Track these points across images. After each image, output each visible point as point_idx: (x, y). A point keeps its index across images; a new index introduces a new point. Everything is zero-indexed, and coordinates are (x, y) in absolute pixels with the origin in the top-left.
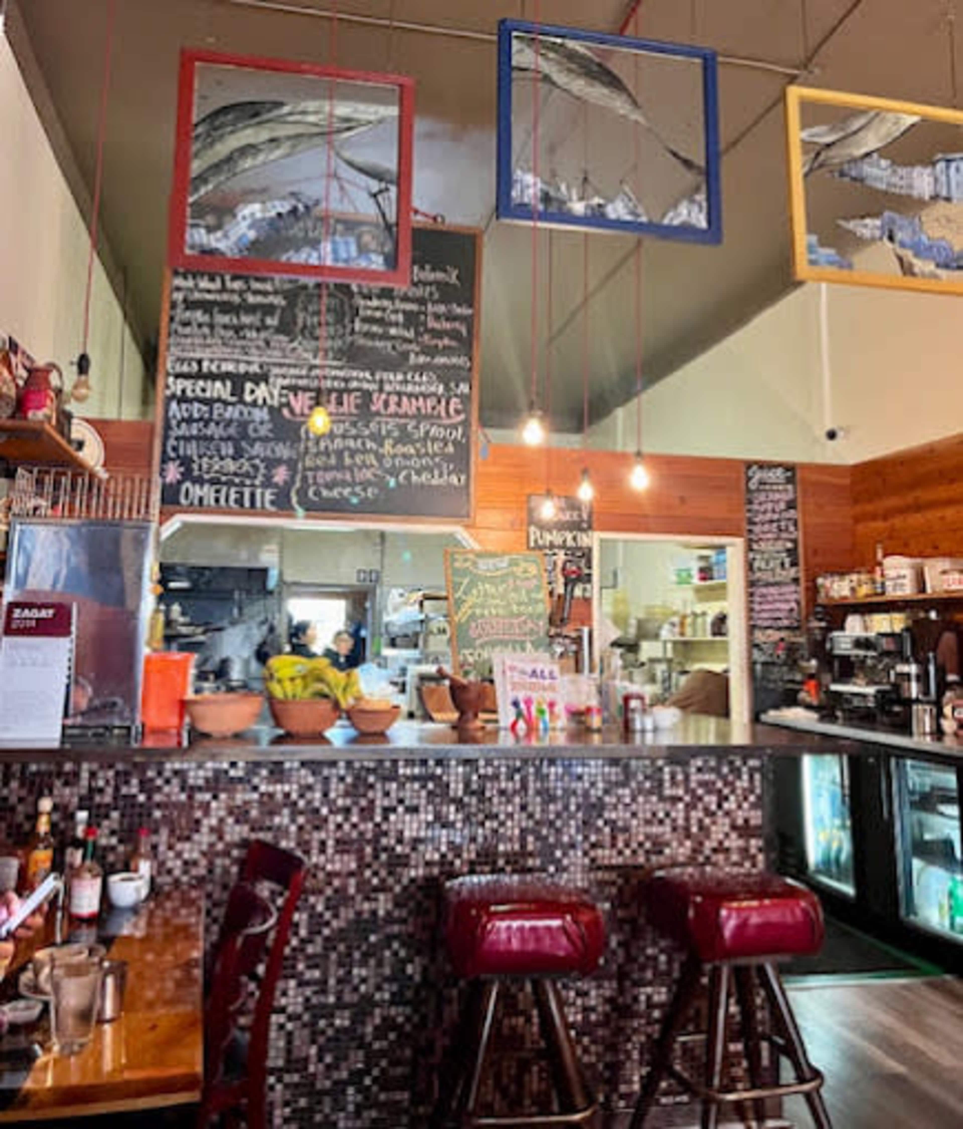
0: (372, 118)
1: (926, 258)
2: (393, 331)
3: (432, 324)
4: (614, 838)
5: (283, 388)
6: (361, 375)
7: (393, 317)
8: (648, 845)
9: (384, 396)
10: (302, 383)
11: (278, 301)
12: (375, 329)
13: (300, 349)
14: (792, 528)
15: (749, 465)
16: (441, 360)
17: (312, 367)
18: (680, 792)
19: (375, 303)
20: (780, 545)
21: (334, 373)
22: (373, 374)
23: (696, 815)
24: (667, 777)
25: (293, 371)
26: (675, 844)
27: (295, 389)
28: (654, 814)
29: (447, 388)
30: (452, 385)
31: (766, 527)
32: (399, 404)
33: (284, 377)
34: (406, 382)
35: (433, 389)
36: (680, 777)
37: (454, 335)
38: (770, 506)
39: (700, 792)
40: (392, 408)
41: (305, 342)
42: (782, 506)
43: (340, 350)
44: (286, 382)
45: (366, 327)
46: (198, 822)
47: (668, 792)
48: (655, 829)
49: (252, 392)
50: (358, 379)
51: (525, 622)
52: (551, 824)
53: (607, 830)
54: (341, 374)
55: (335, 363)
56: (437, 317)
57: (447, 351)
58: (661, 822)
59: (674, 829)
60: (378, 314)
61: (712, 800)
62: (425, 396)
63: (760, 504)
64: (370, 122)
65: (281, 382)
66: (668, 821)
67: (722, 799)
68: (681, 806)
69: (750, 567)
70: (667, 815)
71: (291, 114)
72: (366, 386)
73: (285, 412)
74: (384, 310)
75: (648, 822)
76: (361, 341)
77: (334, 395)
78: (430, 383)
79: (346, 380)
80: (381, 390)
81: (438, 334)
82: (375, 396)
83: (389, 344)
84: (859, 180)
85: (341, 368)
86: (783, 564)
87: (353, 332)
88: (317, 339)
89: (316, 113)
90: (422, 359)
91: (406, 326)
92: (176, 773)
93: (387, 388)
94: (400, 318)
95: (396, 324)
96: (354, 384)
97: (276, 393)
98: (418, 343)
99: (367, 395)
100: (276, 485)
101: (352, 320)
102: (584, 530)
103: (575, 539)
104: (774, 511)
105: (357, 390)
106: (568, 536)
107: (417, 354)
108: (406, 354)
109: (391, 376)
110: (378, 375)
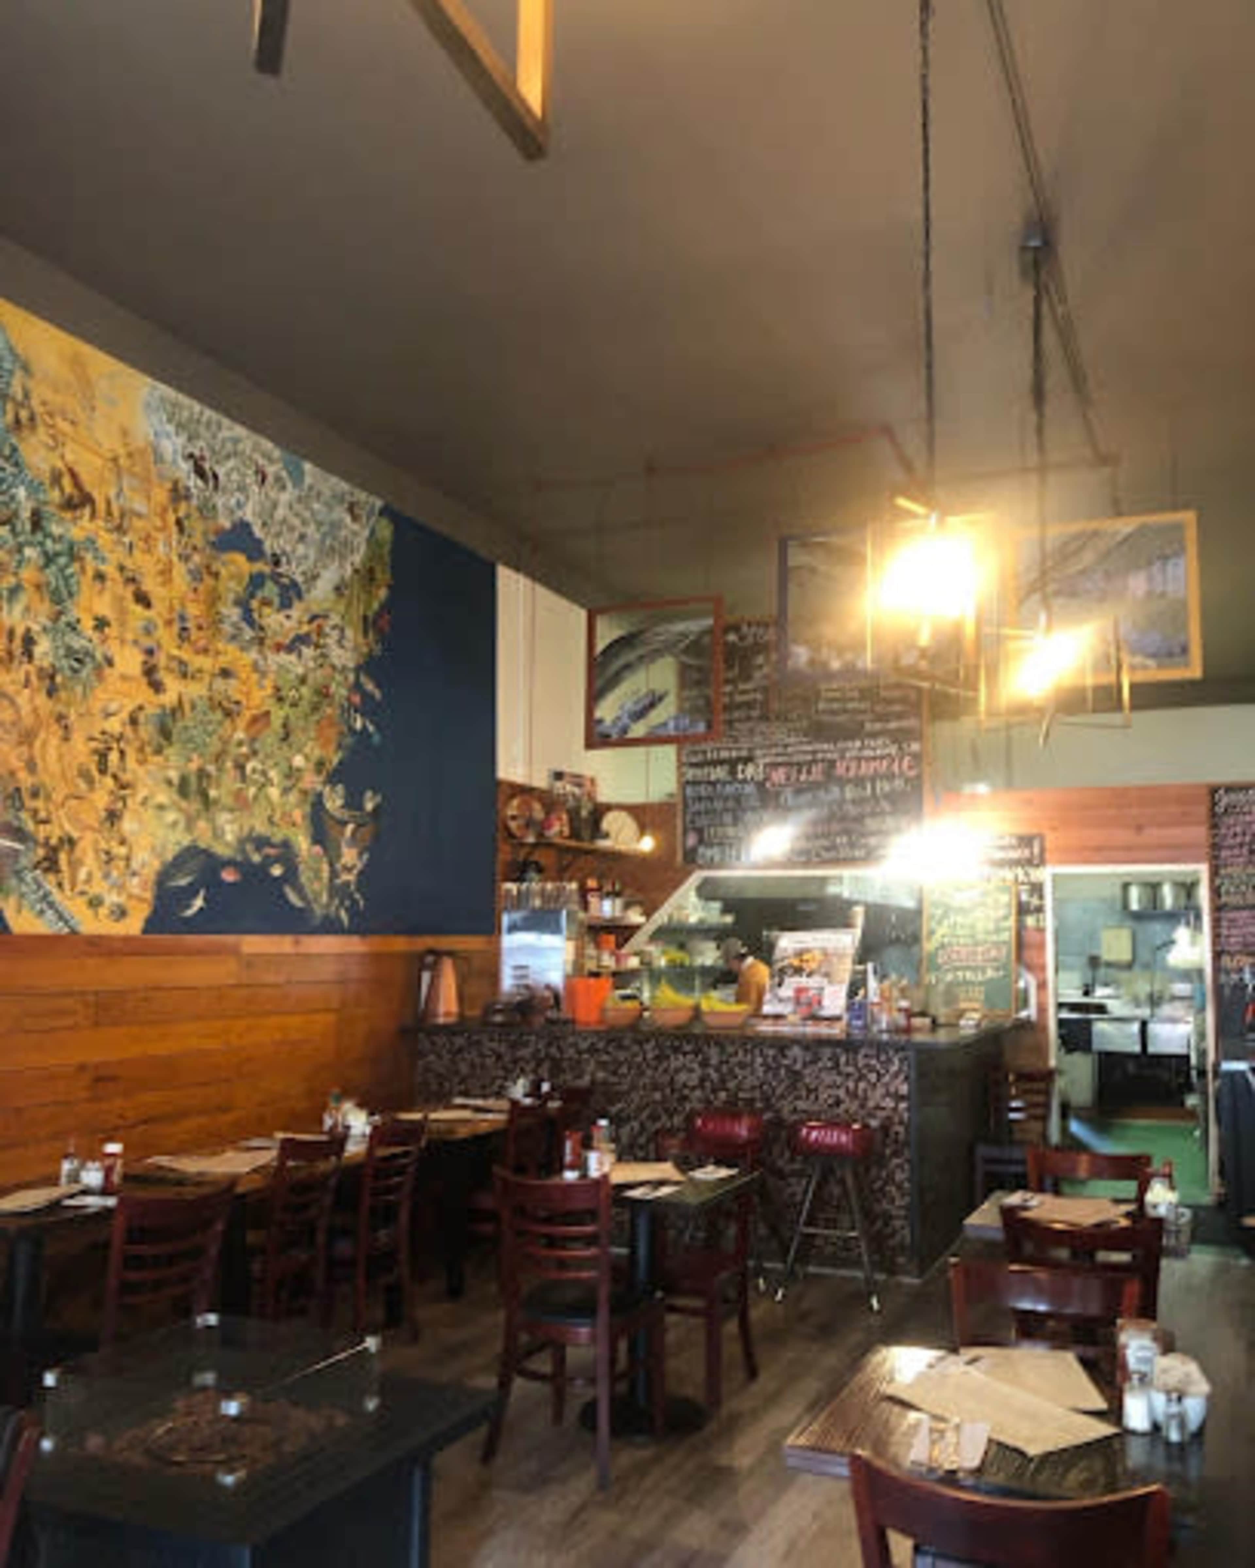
2: (850, 706)
5: (765, 765)
6: (825, 746)
9: (845, 764)
10: (780, 759)
11: (758, 697)
13: (776, 731)
15: (1215, 789)
16: (893, 725)
17: (786, 746)
18: (851, 1070)
21: (804, 748)
22: (835, 745)
25: (772, 751)
26: (847, 1102)
27: (775, 765)
28: (834, 1083)
29: (900, 748)
30: (905, 746)
31: (1236, 852)
32: (859, 767)
33: (766, 756)
34: (863, 748)
35: (887, 751)
36: (851, 1061)
38: (1238, 829)
40: (852, 773)
41: (780, 725)
43: (807, 728)
44: (768, 760)
45: (827, 707)
47: (843, 1069)
48: (835, 1091)
49: (743, 771)
50: (824, 752)
51: (988, 950)
52: (769, 1083)
53: (804, 1089)
54: (809, 748)
55: (805, 739)
56: (887, 688)
57: (899, 716)
58: (838, 1088)
59: (847, 1092)
60: (837, 694)
62: (882, 758)
63: (1228, 828)
65: (763, 761)
66: (843, 1088)
68: (851, 1079)
69: (1217, 892)
70: (843, 1084)
72: (829, 756)
73: (768, 784)
74: (842, 689)
75: (830, 1087)
76: (826, 718)
77: (805, 768)
78: (885, 746)
79: (814, 752)
80: (842, 758)
81: (889, 702)
82: (838, 764)
83: (847, 717)
85: (809, 743)
87: (817, 711)
88: (789, 721)
90: (878, 726)
91: (862, 699)
93: (848, 755)
94: (856, 694)
95: (853, 699)
96: (820, 756)
97: (760, 770)
98: (872, 712)
99: (832, 764)
101: (816, 703)
102: (1038, 866)
103: (1027, 874)
104: (1244, 834)
105: (823, 761)
106: (1020, 871)
107: (873, 721)
108: (862, 725)
109: (850, 744)
110: (840, 745)
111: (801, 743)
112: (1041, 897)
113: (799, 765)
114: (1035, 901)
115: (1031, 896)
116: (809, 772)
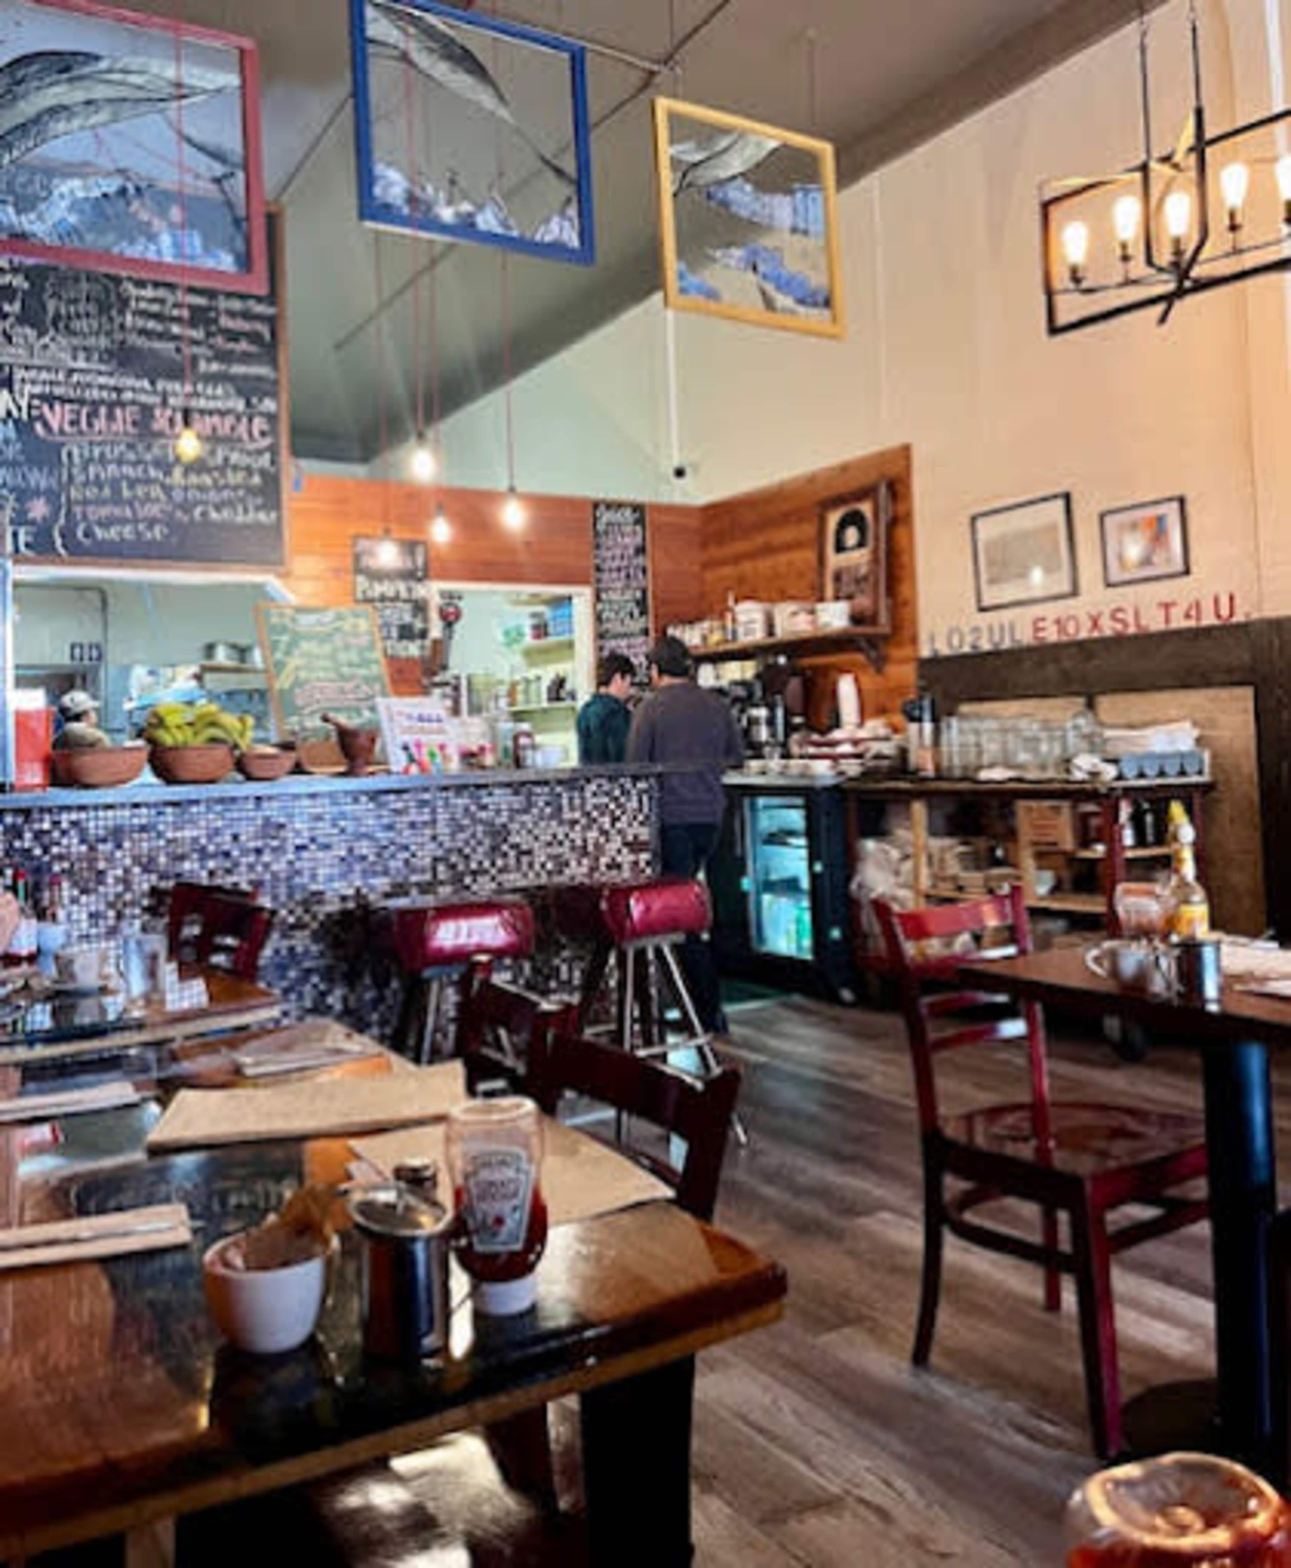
0: (210, 87)
1: (787, 294)
2: (176, 329)
3: (225, 322)
4: (518, 861)
5: (32, 396)
6: (138, 384)
7: (175, 313)
8: (549, 866)
9: (169, 412)
10: (58, 391)
11: (19, 282)
12: (151, 324)
13: (53, 346)
14: (640, 575)
15: (596, 505)
16: (238, 369)
17: (71, 372)
18: (577, 815)
19: (149, 293)
20: (628, 596)
21: (102, 380)
22: (153, 383)
23: (593, 835)
24: (565, 801)
25: (44, 375)
26: (573, 863)
27: (49, 399)
28: (555, 836)
29: (248, 404)
30: (254, 400)
31: (615, 575)
33: (33, 382)
34: (196, 394)
35: (230, 404)
36: (577, 802)
37: (254, 337)
38: (618, 552)
39: (595, 814)
41: (59, 338)
42: (631, 551)
43: (107, 351)
44: (37, 390)
45: (140, 323)
46: (101, 873)
47: (567, 815)
48: (556, 850)
50: (133, 390)
51: (358, 686)
52: (460, 851)
53: (512, 854)
54: (112, 382)
55: (103, 368)
56: (232, 314)
57: (246, 358)
58: (561, 843)
59: (573, 848)
60: (155, 308)
61: (606, 821)
62: (222, 413)
63: (609, 549)
64: (204, 91)
65: (28, 388)
66: (567, 843)
67: (615, 820)
68: (578, 828)
69: (598, 618)
70: (567, 835)
71: (110, 71)
72: (143, 398)
73: (39, 427)
74: (162, 301)
75: (549, 844)
76: (135, 340)
77: (103, 410)
78: (227, 397)
79: (118, 390)
80: (164, 403)
81: (233, 336)
82: (157, 412)
83: (171, 346)
84: (725, 204)
85: (111, 374)
86: (631, 615)
87: (122, 327)
88: (74, 334)
89: (140, 72)
90: (215, 367)
91: (193, 323)
92: (74, 824)
93: (172, 401)
94: (185, 313)
95: (178, 320)
96: (128, 396)
97: (24, 404)
98: (211, 347)
99: (147, 411)
100: (33, 523)
101: (122, 312)
102: (420, 580)
103: (410, 590)
104: (622, 557)
105: (133, 403)
106: (402, 587)
107: (209, 360)
108: (194, 359)
109: (177, 386)
110: (160, 385)
111: (100, 373)
112: (426, 620)
113: (95, 404)
114: (418, 625)
115: (415, 616)
116: (111, 417)
